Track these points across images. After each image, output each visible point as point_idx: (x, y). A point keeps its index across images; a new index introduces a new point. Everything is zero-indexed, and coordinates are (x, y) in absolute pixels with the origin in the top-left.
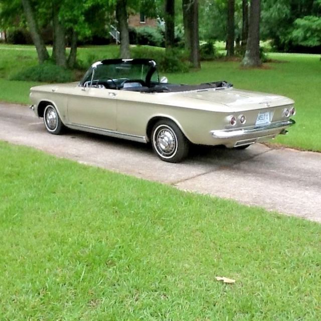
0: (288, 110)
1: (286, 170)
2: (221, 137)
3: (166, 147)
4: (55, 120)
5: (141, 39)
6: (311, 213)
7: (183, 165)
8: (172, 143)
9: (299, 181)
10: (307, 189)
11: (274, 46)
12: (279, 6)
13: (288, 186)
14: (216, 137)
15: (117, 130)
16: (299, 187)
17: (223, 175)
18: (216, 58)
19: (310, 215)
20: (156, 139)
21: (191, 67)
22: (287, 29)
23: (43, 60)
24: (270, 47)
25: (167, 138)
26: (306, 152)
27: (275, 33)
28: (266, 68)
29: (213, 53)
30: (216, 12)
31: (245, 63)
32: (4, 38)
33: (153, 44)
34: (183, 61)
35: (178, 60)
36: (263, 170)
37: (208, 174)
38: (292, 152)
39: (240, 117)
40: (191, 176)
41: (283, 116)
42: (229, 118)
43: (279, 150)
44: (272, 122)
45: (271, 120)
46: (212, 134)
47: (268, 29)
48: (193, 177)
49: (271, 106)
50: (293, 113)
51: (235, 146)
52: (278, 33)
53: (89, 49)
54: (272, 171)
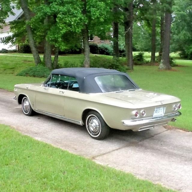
0: (176, 106)
1: (174, 147)
2: (129, 125)
3: (94, 130)
4: (28, 107)
5: (101, 50)
6: (186, 186)
7: (105, 142)
8: (98, 127)
9: (181, 156)
10: (186, 164)
11: (182, 56)
12: (184, 32)
13: (173, 161)
14: (126, 125)
15: (64, 116)
16: (181, 162)
17: (130, 151)
18: (144, 63)
19: (185, 188)
20: (88, 124)
21: (127, 69)
22: (189, 46)
23: (38, 64)
24: (179, 56)
25: (95, 123)
26: (190, 133)
27: (183, 48)
28: (174, 70)
29: (143, 60)
30: (147, 36)
31: (161, 67)
32: (17, 49)
33: (108, 54)
34: (122, 65)
35: (119, 65)
36: (158, 147)
37: (120, 150)
38: (181, 132)
39: (141, 111)
40: (108, 151)
41: (172, 110)
42: (134, 112)
43: (172, 131)
44: (165, 114)
45: (164, 113)
46: (123, 123)
47: (178, 46)
48: (109, 152)
49: (163, 104)
50: (179, 107)
51: (139, 131)
52: (184, 48)
53: (68, 56)
54: (164, 148)
